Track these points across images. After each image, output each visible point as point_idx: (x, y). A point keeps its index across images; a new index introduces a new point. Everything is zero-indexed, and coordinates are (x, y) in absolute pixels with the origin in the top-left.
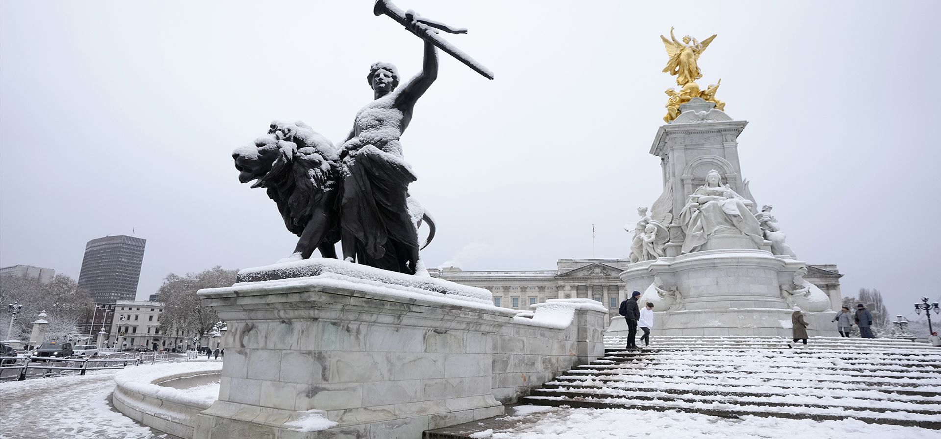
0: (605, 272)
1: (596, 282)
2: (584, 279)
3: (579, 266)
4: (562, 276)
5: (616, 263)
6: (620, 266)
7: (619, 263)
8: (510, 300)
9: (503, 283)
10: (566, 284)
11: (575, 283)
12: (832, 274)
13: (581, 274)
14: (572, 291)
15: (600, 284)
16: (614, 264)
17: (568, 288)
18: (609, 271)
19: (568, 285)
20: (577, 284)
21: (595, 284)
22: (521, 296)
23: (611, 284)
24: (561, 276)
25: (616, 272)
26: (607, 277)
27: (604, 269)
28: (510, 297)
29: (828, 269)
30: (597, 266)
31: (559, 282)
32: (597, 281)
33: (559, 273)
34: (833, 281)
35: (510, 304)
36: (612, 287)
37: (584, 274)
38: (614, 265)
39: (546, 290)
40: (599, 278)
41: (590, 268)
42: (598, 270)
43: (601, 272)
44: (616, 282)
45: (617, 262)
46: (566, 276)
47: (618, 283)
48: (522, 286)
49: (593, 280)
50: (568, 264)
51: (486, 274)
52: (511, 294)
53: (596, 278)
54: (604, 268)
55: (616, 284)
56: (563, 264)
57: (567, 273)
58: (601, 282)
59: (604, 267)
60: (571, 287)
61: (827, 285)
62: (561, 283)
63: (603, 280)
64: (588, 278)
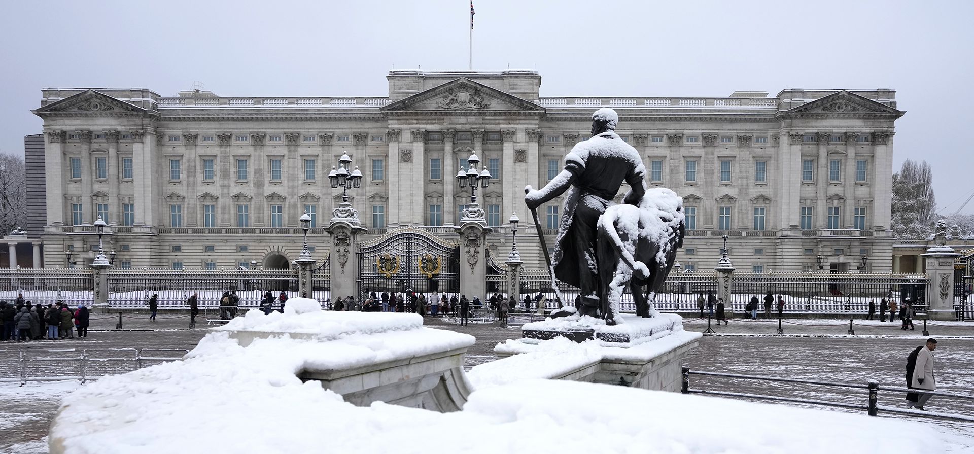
0: (478, 100)
1: (461, 123)
2: (439, 115)
3: (430, 85)
4: (394, 109)
5: (500, 81)
6: (508, 87)
7: (506, 81)
8: (300, 163)
9: (284, 125)
10: (403, 127)
11: (421, 126)
12: (884, 111)
13: (432, 105)
14: (415, 144)
15: (468, 127)
16: (496, 81)
17: (406, 136)
18: (486, 98)
19: (407, 129)
20: (424, 127)
21: (458, 127)
22: (320, 155)
23: (490, 127)
24: (391, 107)
25: (499, 101)
26: (482, 111)
27: (475, 94)
28: (299, 158)
29: (880, 100)
30: (463, 87)
31: (390, 122)
32: (462, 120)
33: (389, 102)
34: (883, 126)
35: (300, 173)
36: (492, 136)
37: (437, 103)
38: (496, 85)
39: (370, 143)
40: (465, 115)
41: (450, 91)
42: (463, 96)
43: (470, 101)
44: (499, 124)
45: (504, 76)
46: (403, 108)
47: (502, 126)
48: (323, 132)
49: (455, 119)
50: (407, 81)
51: (251, 105)
52: (301, 151)
53: (460, 114)
54: (477, 91)
55: (497, 128)
56: (398, 82)
57: (403, 102)
58: (470, 123)
59: (476, 89)
60: (413, 133)
61: (873, 135)
62: (393, 125)
63: (472, 119)
64: (446, 114)
